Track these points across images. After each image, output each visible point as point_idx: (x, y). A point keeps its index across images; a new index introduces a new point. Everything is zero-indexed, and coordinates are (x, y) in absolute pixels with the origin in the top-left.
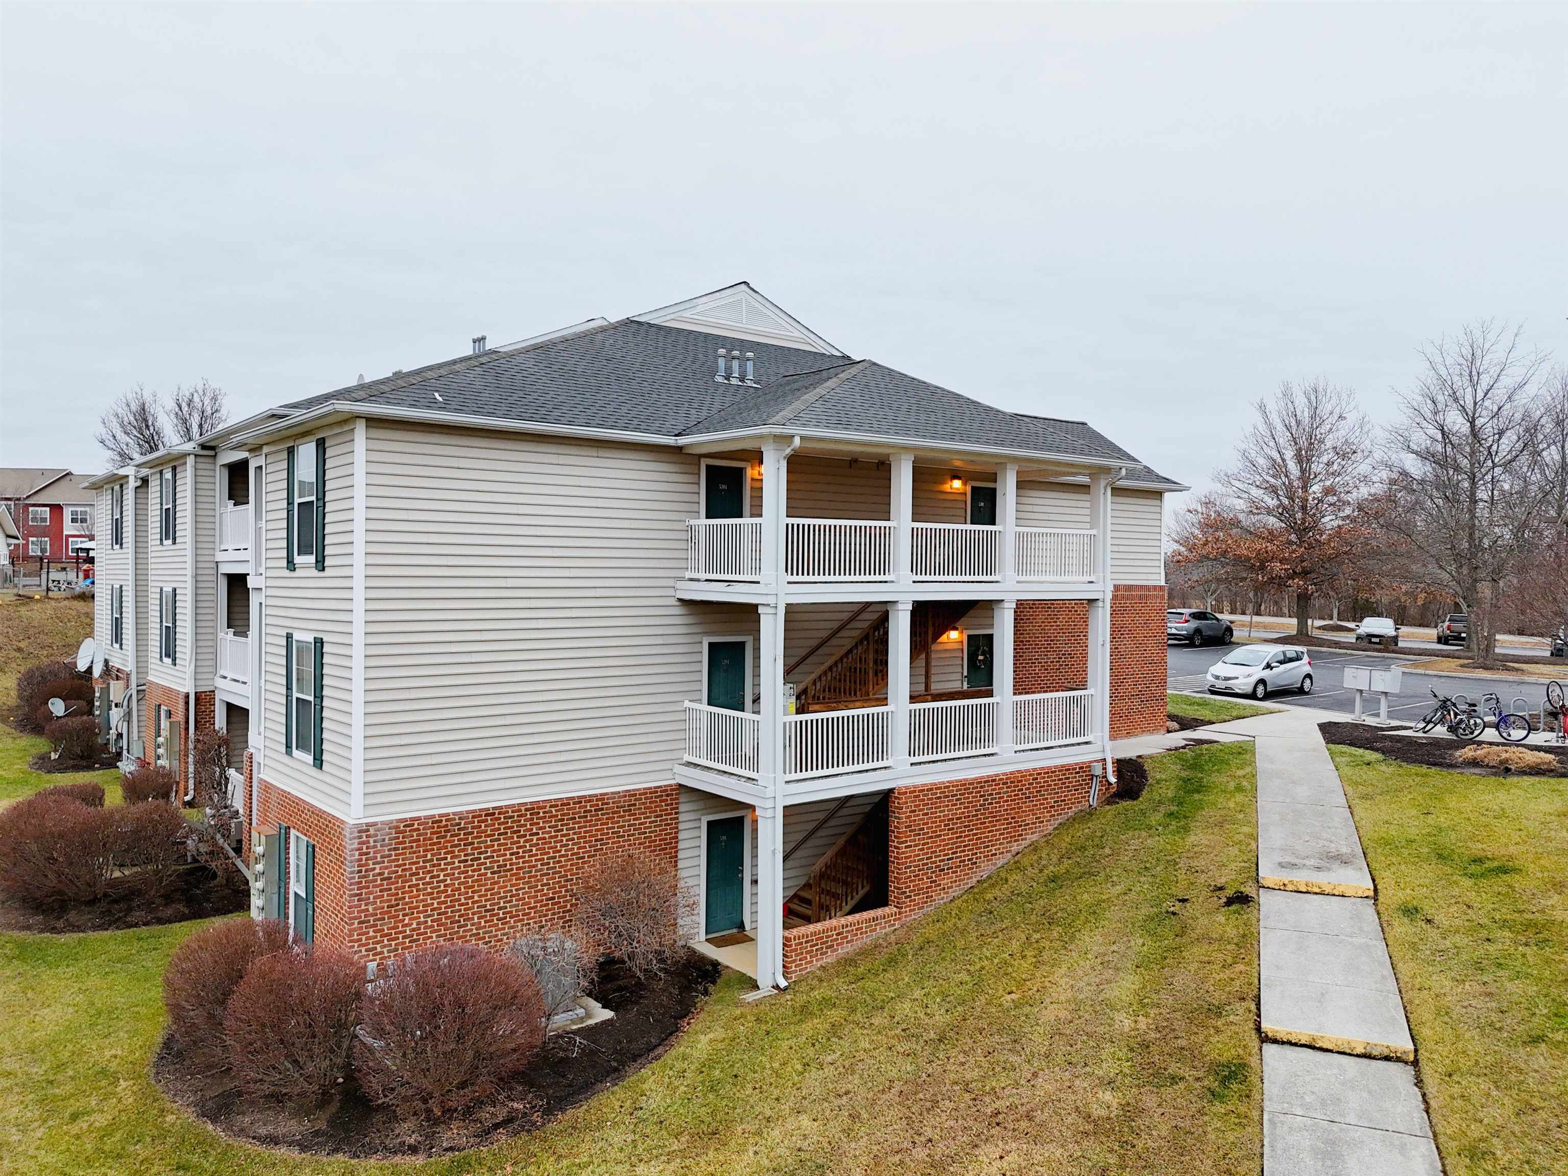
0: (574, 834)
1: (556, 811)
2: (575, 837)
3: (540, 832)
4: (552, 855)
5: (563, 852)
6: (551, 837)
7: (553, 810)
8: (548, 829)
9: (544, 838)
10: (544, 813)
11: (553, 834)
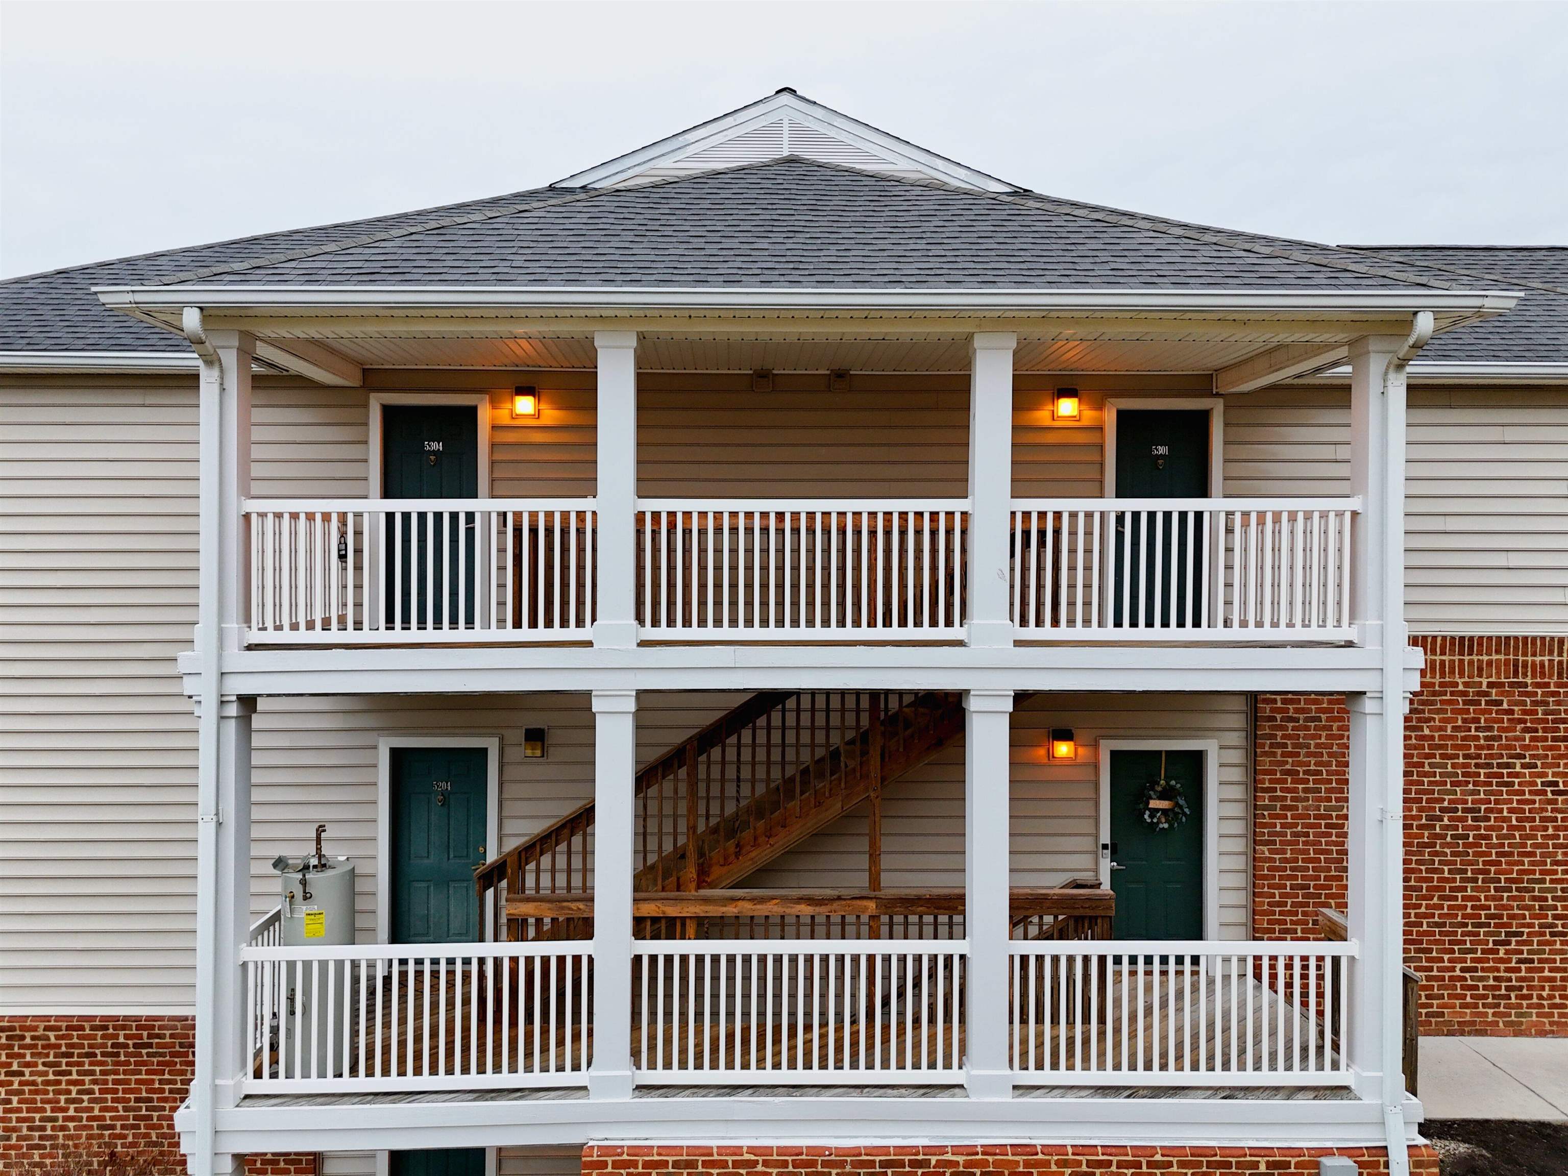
0: (95, 1082)
1: (57, 1037)
2: (96, 1088)
3: (27, 1071)
4: (49, 1114)
5: (71, 1113)
6: (47, 1083)
7: (51, 1035)
8: (41, 1068)
9: (34, 1083)
10: (33, 1038)
11: (51, 1077)
